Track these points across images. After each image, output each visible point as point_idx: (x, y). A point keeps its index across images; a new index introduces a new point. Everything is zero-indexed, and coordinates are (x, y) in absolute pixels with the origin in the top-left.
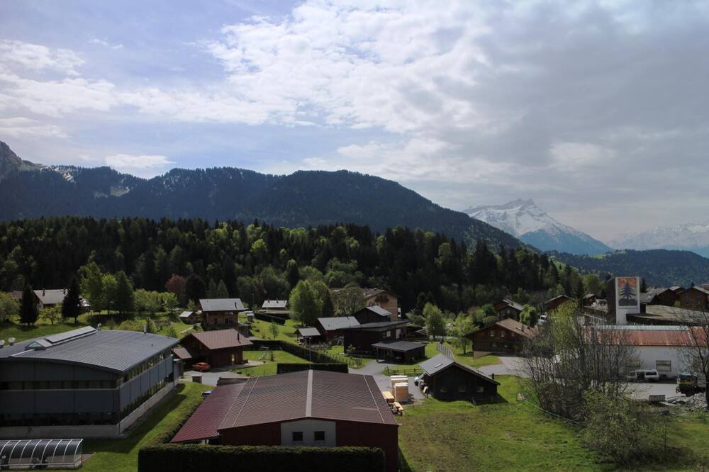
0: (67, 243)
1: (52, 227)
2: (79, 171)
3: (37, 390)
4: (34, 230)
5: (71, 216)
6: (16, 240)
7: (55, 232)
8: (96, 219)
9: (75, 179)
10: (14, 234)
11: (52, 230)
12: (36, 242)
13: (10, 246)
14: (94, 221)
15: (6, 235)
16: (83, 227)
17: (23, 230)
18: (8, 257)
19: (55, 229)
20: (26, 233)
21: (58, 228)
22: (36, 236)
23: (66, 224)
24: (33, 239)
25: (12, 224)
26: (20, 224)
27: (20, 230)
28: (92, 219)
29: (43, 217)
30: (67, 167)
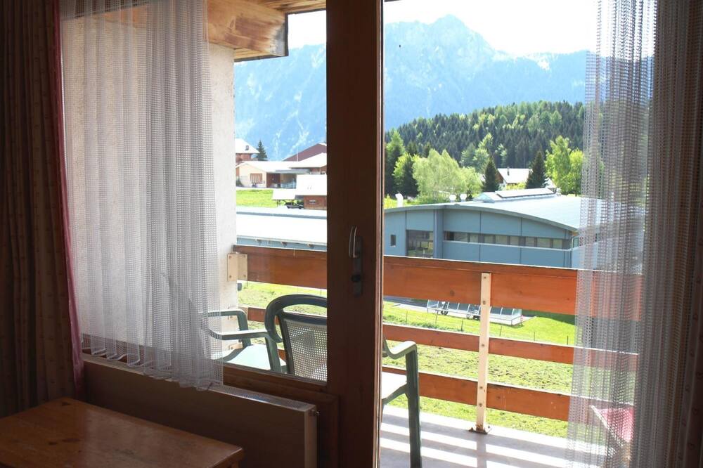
0: (539, 130)
1: (523, 114)
2: (555, 57)
3: (481, 244)
4: (505, 117)
5: (544, 101)
6: (487, 128)
7: (526, 119)
8: (570, 104)
9: (551, 66)
10: (485, 122)
11: (523, 117)
12: (507, 130)
13: (481, 134)
14: (569, 106)
15: (477, 123)
16: (556, 112)
17: (494, 117)
18: (480, 146)
19: (526, 115)
20: (497, 121)
21: (529, 115)
22: (507, 123)
23: (538, 109)
24: (504, 127)
25: (484, 112)
26: (492, 111)
27: (491, 118)
28: (566, 104)
29: (514, 104)
30: (542, 54)
